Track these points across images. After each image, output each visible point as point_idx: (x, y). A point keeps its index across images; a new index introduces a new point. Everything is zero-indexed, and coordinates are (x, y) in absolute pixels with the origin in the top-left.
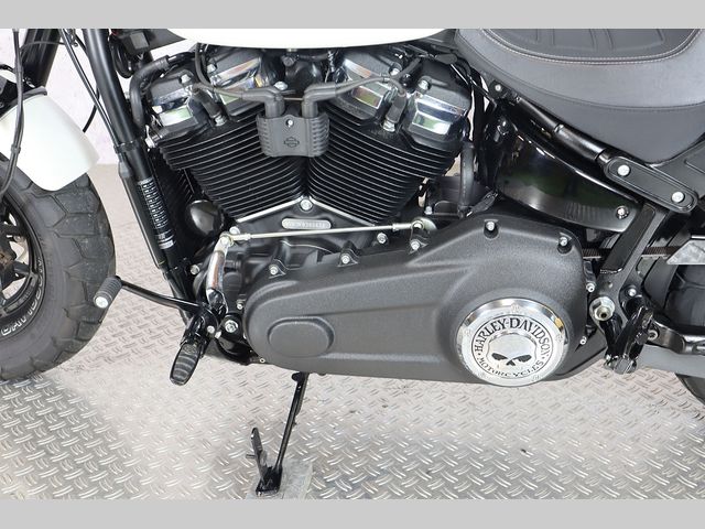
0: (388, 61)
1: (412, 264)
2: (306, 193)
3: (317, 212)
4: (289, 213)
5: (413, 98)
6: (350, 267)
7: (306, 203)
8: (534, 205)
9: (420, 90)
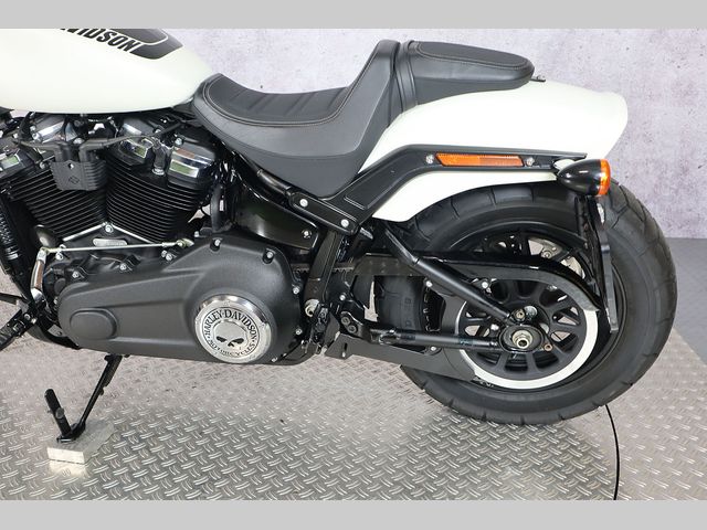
0: (153, 124)
1: (166, 270)
2: (109, 221)
3: (117, 234)
4: (98, 235)
5: (171, 151)
6: (126, 273)
7: (109, 228)
8: (261, 233)
9: (176, 146)
